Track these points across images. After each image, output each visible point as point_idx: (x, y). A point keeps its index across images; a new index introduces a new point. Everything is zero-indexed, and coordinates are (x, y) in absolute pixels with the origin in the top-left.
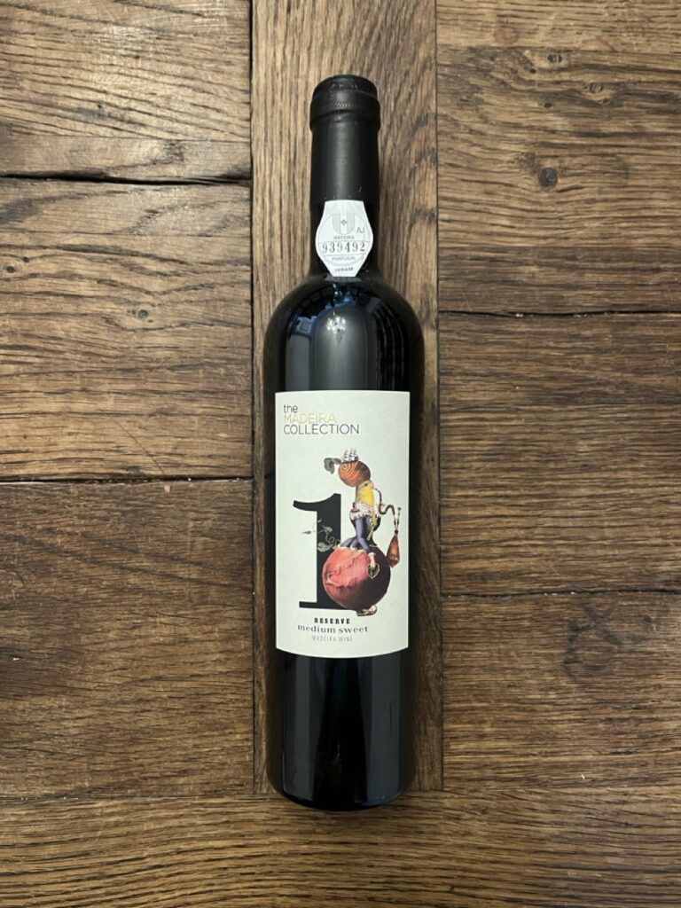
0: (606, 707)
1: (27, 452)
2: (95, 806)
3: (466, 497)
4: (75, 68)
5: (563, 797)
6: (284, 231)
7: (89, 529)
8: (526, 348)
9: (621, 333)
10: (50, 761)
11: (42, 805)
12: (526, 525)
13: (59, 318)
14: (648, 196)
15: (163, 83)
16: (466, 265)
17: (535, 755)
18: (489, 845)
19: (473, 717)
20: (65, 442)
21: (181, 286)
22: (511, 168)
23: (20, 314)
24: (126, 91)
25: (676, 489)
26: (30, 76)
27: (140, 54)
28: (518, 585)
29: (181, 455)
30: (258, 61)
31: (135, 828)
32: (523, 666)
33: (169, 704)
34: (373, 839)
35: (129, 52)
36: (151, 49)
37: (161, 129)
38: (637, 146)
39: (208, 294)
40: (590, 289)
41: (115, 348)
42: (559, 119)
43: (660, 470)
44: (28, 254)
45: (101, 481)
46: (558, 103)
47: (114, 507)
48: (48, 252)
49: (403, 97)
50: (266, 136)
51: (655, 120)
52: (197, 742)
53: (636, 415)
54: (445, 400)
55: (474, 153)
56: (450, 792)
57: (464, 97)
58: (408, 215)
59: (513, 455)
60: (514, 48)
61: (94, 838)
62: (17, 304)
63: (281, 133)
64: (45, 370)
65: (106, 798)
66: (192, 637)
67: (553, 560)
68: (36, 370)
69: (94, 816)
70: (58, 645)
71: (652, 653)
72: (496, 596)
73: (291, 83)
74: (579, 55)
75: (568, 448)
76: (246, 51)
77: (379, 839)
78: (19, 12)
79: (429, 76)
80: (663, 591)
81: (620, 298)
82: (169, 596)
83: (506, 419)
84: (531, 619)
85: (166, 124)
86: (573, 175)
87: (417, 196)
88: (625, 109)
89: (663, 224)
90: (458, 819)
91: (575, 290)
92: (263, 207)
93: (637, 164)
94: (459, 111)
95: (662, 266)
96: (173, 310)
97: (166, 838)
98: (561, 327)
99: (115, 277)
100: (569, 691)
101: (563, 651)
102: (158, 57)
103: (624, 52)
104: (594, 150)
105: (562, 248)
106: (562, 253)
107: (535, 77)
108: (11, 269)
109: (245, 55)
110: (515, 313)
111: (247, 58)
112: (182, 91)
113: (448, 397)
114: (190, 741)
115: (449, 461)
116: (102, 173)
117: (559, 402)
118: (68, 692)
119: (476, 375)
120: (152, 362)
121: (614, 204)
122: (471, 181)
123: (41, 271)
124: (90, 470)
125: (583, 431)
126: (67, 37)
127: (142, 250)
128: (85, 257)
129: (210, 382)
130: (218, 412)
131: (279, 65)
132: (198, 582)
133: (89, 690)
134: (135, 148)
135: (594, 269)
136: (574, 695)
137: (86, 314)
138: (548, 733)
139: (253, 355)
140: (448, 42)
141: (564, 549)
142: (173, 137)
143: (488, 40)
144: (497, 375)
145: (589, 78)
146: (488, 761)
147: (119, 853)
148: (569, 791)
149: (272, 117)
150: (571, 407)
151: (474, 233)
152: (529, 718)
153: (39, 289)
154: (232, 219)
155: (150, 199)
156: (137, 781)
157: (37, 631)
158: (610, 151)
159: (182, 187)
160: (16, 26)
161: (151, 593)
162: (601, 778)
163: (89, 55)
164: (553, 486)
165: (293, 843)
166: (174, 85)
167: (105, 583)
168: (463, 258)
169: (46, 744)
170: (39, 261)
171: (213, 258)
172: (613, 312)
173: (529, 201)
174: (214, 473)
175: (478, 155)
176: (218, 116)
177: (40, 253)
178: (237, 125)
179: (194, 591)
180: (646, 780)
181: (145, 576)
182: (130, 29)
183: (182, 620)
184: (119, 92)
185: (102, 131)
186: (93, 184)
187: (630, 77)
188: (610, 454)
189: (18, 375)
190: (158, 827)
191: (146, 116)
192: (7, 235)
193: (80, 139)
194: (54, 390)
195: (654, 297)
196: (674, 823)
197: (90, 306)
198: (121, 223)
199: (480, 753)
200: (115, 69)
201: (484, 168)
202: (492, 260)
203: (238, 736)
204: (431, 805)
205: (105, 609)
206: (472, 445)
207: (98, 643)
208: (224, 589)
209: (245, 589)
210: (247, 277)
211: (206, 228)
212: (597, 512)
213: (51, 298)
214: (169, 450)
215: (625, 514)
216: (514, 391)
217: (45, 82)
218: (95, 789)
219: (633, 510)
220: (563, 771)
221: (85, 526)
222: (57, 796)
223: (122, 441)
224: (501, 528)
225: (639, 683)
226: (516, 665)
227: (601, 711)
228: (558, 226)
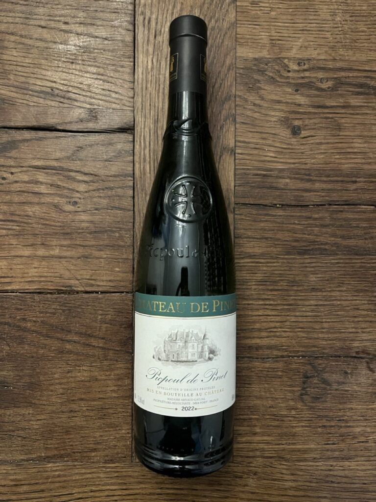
0: (322, 420)
1: (12, 277)
2: (48, 466)
3: (248, 304)
4: (38, 68)
5: (297, 467)
6: (151, 159)
7: (45, 319)
8: (283, 224)
9: (335, 216)
10: (23, 442)
11: (19, 465)
12: (280, 320)
13: (30, 205)
14: (351, 141)
15: (87, 77)
16: (250, 178)
17: (283, 444)
18: (257, 491)
19: (250, 423)
20: (33, 272)
21: (95, 188)
22: (276, 125)
23: (9, 203)
24: (67, 82)
25: (363, 302)
26: (14, 72)
27: (74, 61)
28: (275, 353)
29: (94, 280)
30: (138, 66)
31: (69, 478)
32: (278, 396)
33: (87, 414)
34: (195, 487)
35: (68, 60)
36: (80, 58)
37: (86, 103)
38: (346, 113)
39: (110, 193)
40: (318, 192)
41: (59, 222)
42: (303, 98)
43: (355, 291)
44: (13, 170)
45: (51, 293)
46: (303, 89)
47: (58, 307)
48: (24, 169)
49: (217, 86)
50: (142, 107)
51: (356, 98)
52: (102, 434)
53: (342, 261)
54: (238, 252)
55: (256, 117)
56: (236, 463)
57: (251, 86)
58: (219, 151)
59: (274, 282)
60: (279, 58)
61: (47, 483)
62: (7, 197)
63: (150, 105)
64: (22, 233)
65: (53, 462)
66: (99, 378)
67: (295, 340)
68: (17, 233)
69: (47, 471)
70: (28, 381)
71: (347, 391)
72: (264, 358)
73: (156, 77)
74: (315, 62)
75: (304, 279)
76: (132, 60)
77: (198, 487)
78: (8, 37)
79: (232, 74)
80: (355, 357)
81: (335, 197)
82: (88, 356)
83: (270, 262)
84: (282, 371)
85: (88, 99)
86: (310, 129)
87: (224, 140)
88: (340, 92)
89: (359, 157)
90: (241, 477)
91: (310, 192)
92: (140, 145)
93: (347, 123)
94: (248, 94)
95: (358, 180)
96: (91, 201)
97: (85, 484)
98: (302, 213)
99: (59, 183)
100: (302, 410)
101: (300, 389)
102: (84, 63)
103: (341, 60)
104: (322, 115)
105: (303, 169)
106: (303, 172)
107: (290, 74)
108: (4, 179)
109: (131, 62)
110: (276, 205)
111: (132, 64)
112: (96, 82)
113: (239, 250)
114: (98, 434)
115: (239, 285)
116: (53, 127)
117: (299, 254)
118: (33, 406)
119: (254, 238)
120: (79, 229)
121: (332, 145)
122: (254, 132)
123: (20, 180)
124: (46, 287)
125: (313, 269)
126: (35, 51)
127: (74, 168)
128: (44, 172)
129: (110, 241)
130: (115, 257)
131: (150, 67)
132: (102, 348)
133: (44, 405)
134: (71, 113)
135: (320, 181)
136: (305, 413)
137: (44, 203)
138: (290, 433)
139: (134, 226)
140: (242, 55)
141: (301, 334)
142: (92, 107)
143: (265, 54)
144: (266, 238)
145: (321, 75)
146: (257, 447)
147: (60, 491)
148: (301, 464)
149: (145, 96)
150: (306, 257)
151: (255, 160)
152: (281, 425)
153: (19, 189)
154: (123, 152)
155: (79, 141)
156: (69, 454)
157: (16, 373)
158: (330, 116)
159: (97, 134)
160: (6, 44)
161: (77, 354)
162: (319, 457)
163: (46, 61)
164: (295, 299)
165: (153, 489)
166: (92, 78)
167: (53, 348)
168: (248, 175)
169: (21, 433)
170: (19, 174)
171: (113, 173)
172: (330, 205)
173: (286, 143)
174: (112, 290)
175: (258, 118)
176: (117, 96)
177: (20, 170)
178: (126, 100)
179: (101, 353)
180: (343, 459)
181: (74, 344)
182: (68, 46)
183: (94, 368)
184: (62, 82)
185: (53, 103)
186: (48, 132)
187: (343, 74)
188: (327, 282)
189: (7, 236)
190: (81, 478)
191: (77, 95)
192: (2, 160)
193: (42, 108)
194: (26, 244)
195: (353, 197)
196: (357, 481)
197: (46, 198)
198: (63, 153)
199: (254, 443)
200: (60, 69)
201: (261, 125)
202: (264, 175)
203: (123, 431)
204: (226, 470)
205: (53, 362)
206: (252, 276)
207: (50, 380)
208: (117, 352)
209: (128, 352)
210: (131, 183)
211: (109, 157)
212: (319, 314)
213: (26, 194)
214: (88, 277)
215: (334, 315)
216: (276, 248)
217: (22, 76)
218: (48, 457)
219: (339, 313)
220: (298, 453)
221: (43, 317)
222: (27, 460)
223: (62, 272)
224: (267, 322)
225: (341, 407)
226: (274, 396)
227: (319, 422)
228: (301, 157)
